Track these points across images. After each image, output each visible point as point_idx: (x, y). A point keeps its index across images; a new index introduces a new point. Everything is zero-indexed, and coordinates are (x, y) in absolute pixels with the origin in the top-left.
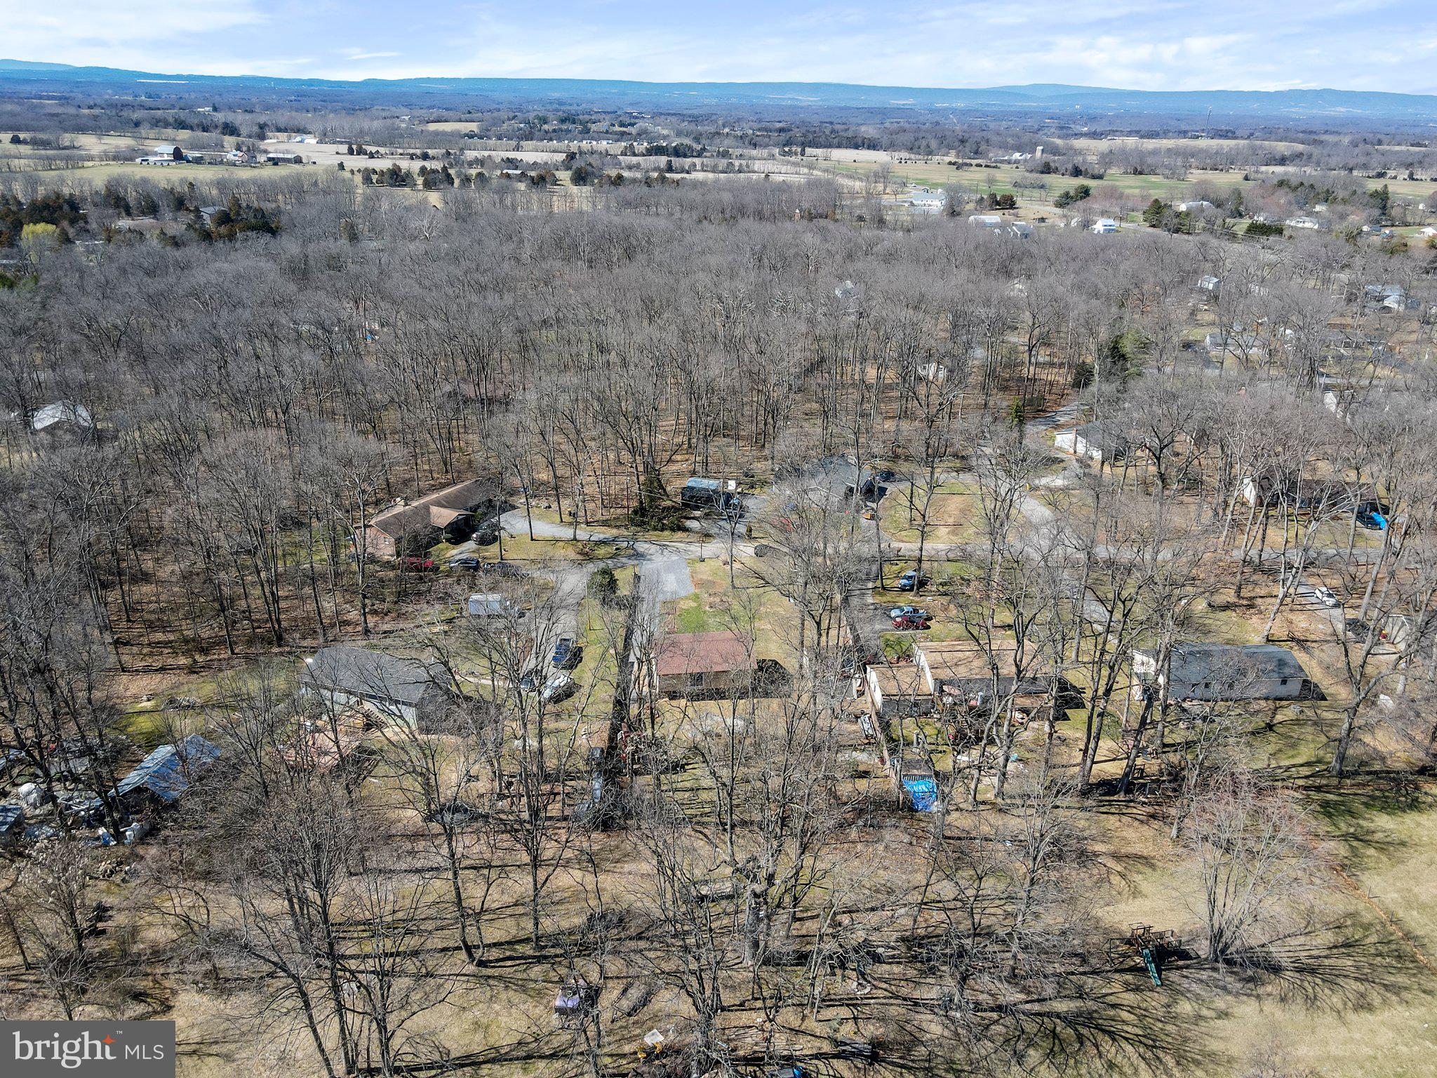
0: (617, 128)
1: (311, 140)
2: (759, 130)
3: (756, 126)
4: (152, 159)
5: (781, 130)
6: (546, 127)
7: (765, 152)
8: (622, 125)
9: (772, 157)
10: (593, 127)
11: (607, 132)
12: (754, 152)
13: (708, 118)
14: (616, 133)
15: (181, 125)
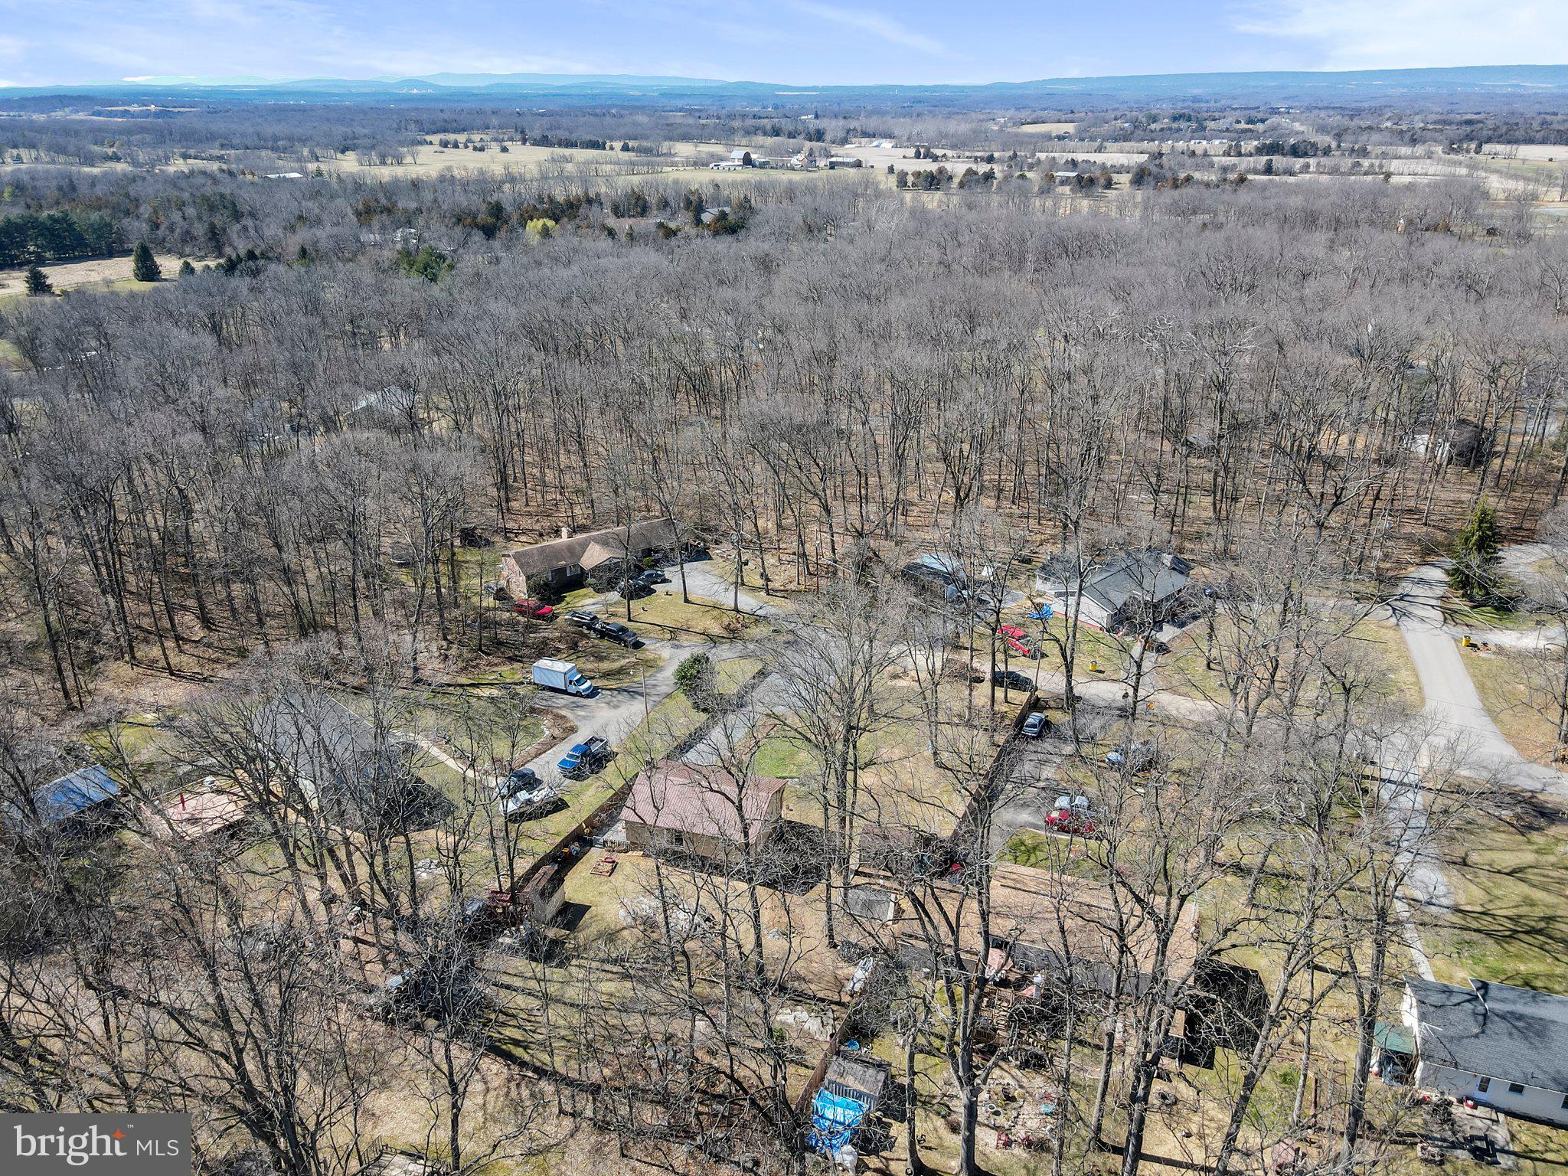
0: (1243, 126)
1: (887, 144)
2: (1435, 123)
3: (1434, 117)
4: (723, 164)
5: (1469, 122)
6: (1153, 126)
7: (1420, 150)
8: (1250, 121)
9: (1429, 155)
10: (1211, 125)
11: (1227, 130)
12: (1404, 150)
13: (1376, 111)
14: (1237, 131)
15: (776, 132)
